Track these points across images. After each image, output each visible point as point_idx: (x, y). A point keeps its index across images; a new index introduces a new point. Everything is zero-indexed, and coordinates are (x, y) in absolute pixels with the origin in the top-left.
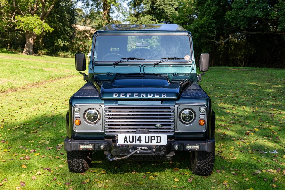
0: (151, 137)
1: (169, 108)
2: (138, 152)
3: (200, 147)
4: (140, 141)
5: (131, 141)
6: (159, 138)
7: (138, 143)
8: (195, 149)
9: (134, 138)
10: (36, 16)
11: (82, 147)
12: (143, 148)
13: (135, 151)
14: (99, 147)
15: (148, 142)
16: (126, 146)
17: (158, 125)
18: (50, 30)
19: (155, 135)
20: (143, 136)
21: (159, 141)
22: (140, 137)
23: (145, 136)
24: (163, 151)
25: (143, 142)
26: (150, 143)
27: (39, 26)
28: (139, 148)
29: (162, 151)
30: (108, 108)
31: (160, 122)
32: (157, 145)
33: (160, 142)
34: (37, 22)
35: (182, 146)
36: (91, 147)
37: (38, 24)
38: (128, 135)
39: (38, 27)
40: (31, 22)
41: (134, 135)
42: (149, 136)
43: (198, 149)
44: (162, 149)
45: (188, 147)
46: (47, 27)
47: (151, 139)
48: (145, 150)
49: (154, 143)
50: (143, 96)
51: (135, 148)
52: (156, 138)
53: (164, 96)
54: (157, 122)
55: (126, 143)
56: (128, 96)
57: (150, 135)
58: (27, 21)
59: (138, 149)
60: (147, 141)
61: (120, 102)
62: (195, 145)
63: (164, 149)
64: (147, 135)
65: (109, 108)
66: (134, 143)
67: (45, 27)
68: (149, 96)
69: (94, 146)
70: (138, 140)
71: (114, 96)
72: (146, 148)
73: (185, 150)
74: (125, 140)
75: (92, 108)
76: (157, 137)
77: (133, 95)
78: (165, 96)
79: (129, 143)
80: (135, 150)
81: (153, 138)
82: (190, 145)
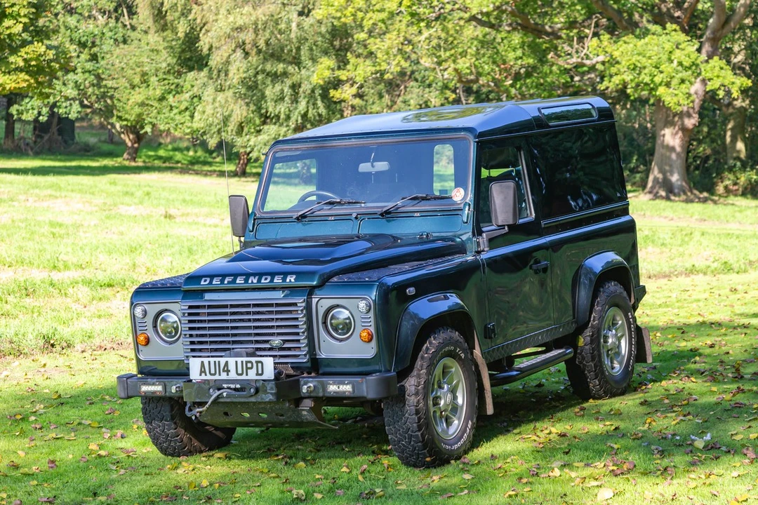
0: (247, 362)
1: (295, 304)
2: (225, 394)
3: (353, 388)
4: (228, 371)
5: (213, 372)
6: (260, 365)
7: (224, 376)
8: (345, 392)
9: (217, 365)
10: (675, 30)
12: (233, 386)
13: (218, 393)
15: (241, 374)
16: (205, 381)
18: (730, 86)
19: (254, 359)
20: (232, 361)
21: (260, 372)
22: (227, 363)
23: (236, 362)
24: (271, 394)
25: (233, 375)
26: (244, 377)
27: (680, 75)
28: (225, 386)
29: (269, 393)
30: (187, 307)
33: (262, 374)
34: (678, 55)
35: (320, 387)
36: (158, 388)
37: (680, 64)
38: (206, 360)
39: (677, 76)
40: (650, 58)
41: (217, 359)
42: (242, 362)
43: (349, 392)
44: (268, 388)
46: (718, 77)
47: (247, 368)
48: (236, 389)
49: (252, 375)
50: (252, 282)
52: (255, 365)
53: (291, 279)
55: (203, 377)
56: (226, 282)
57: (245, 359)
58: (634, 60)
59: (223, 388)
60: (240, 372)
61: (208, 296)
62: (343, 383)
63: (272, 389)
64: (239, 360)
65: (190, 307)
66: (217, 377)
67: (709, 75)
68: (263, 281)
69: (165, 388)
70: (224, 371)
71: (202, 283)
72: (238, 386)
73: (327, 395)
75: (166, 310)
76: (257, 362)
77: (234, 281)
78: (293, 280)
79: (209, 377)
80: (219, 389)
81: (249, 365)
82: (334, 383)
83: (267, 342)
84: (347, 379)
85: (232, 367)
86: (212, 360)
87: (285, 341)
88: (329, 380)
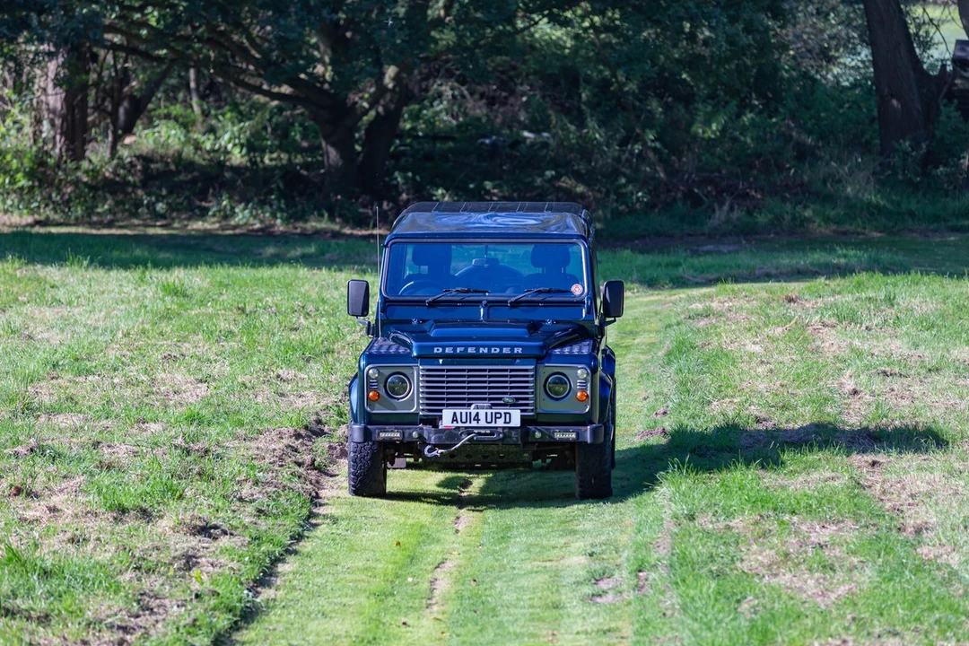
4: (478, 420)
5: (464, 420)
7: (474, 424)
11: (383, 435)
12: (483, 431)
14: (411, 434)
17: (507, 398)
19: (502, 411)
22: (477, 414)
25: (483, 423)
26: (493, 425)
31: (511, 393)
32: (504, 428)
38: (458, 412)
45: (558, 436)
49: (500, 423)
51: (469, 430)
54: (506, 393)
55: (455, 424)
57: (494, 411)
60: (489, 420)
64: (489, 411)
66: (468, 425)
72: (488, 431)
74: (454, 419)
79: (460, 424)
83: (500, 399)
84: (571, 428)
85: (482, 416)
86: (464, 411)
87: (518, 399)
88: (556, 429)
